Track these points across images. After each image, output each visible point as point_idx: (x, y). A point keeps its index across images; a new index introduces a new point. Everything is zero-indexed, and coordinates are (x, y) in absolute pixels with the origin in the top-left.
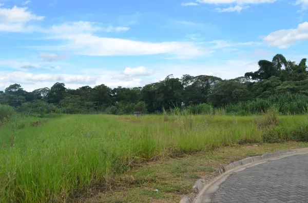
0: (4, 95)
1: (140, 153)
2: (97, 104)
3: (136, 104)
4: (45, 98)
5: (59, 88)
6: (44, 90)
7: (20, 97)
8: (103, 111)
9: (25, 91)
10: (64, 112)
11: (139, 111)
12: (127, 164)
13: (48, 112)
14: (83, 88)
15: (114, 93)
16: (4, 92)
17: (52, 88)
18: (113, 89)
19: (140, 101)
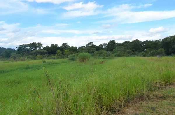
0: (86, 48)
1: (164, 80)
2: (134, 51)
3: (158, 50)
4: (105, 48)
5: (112, 43)
6: (105, 44)
7: (93, 48)
8: (138, 55)
9: (95, 46)
10: (115, 56)
11: (160, 54)
12: (156, 86)
13: (107, 56)
14: (126, 42)
15: (143, 44)
16: (86, 46)
17: (109, 43)
18: (143, 42)
19: (160, 48)
